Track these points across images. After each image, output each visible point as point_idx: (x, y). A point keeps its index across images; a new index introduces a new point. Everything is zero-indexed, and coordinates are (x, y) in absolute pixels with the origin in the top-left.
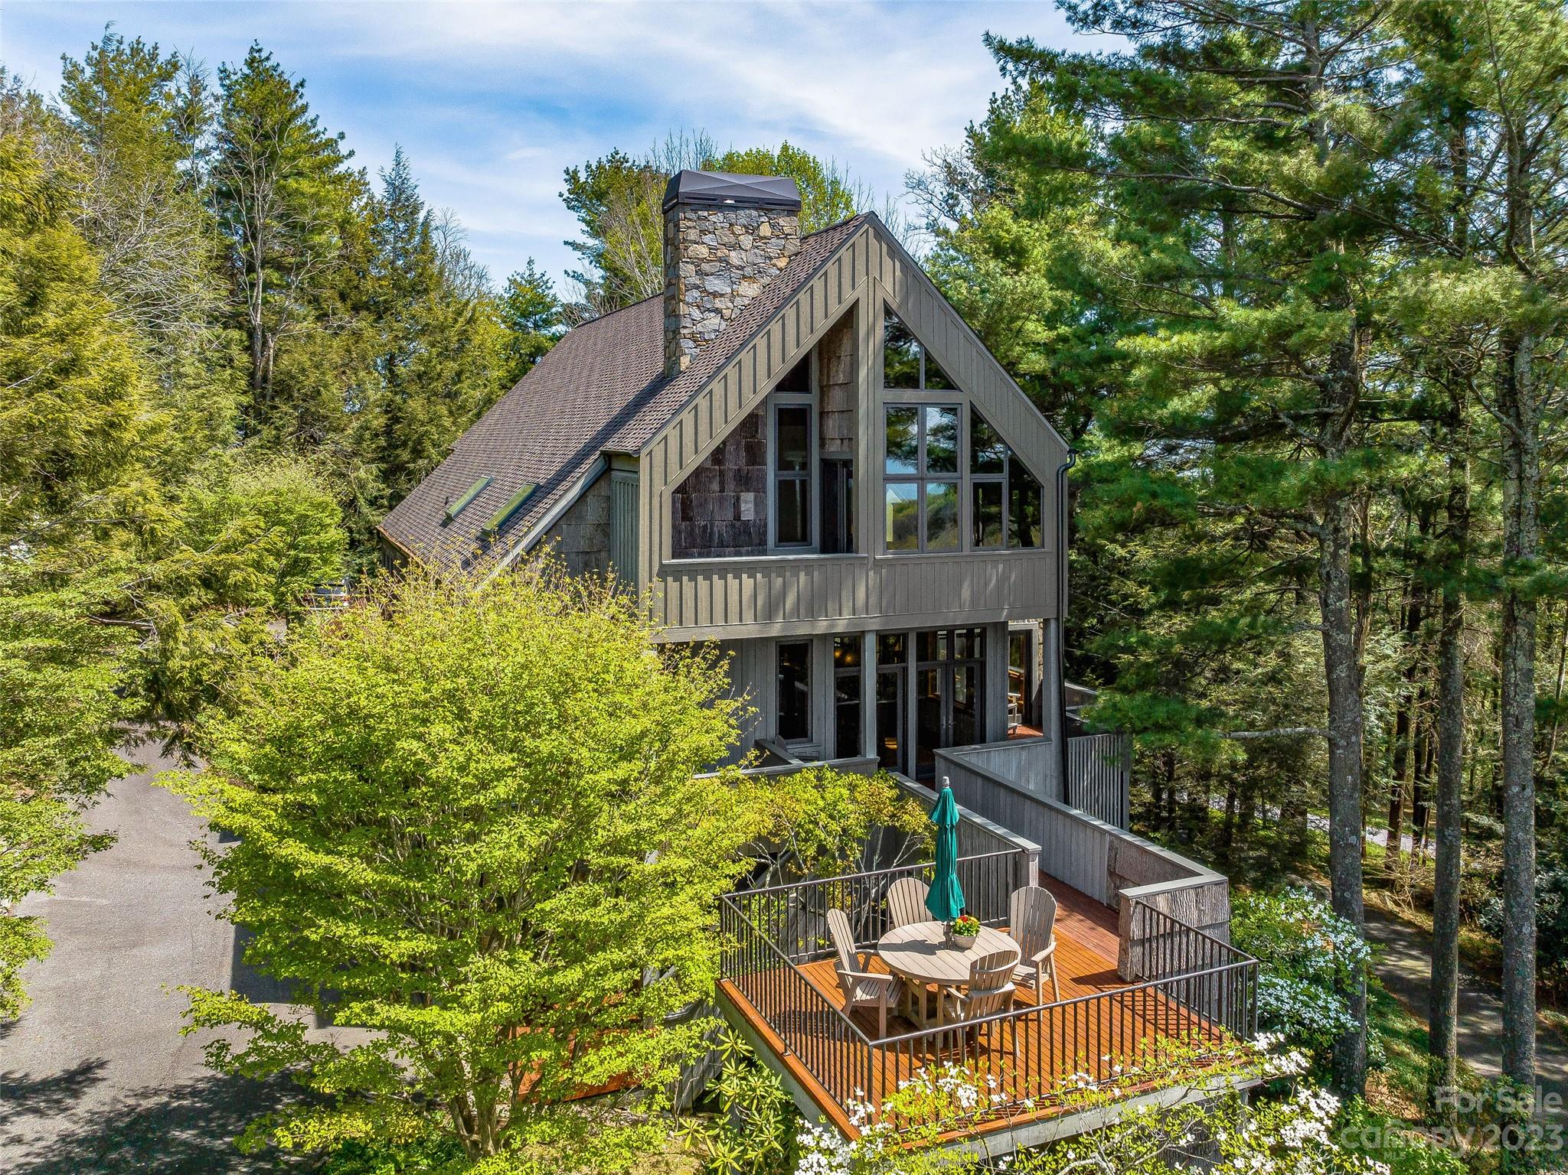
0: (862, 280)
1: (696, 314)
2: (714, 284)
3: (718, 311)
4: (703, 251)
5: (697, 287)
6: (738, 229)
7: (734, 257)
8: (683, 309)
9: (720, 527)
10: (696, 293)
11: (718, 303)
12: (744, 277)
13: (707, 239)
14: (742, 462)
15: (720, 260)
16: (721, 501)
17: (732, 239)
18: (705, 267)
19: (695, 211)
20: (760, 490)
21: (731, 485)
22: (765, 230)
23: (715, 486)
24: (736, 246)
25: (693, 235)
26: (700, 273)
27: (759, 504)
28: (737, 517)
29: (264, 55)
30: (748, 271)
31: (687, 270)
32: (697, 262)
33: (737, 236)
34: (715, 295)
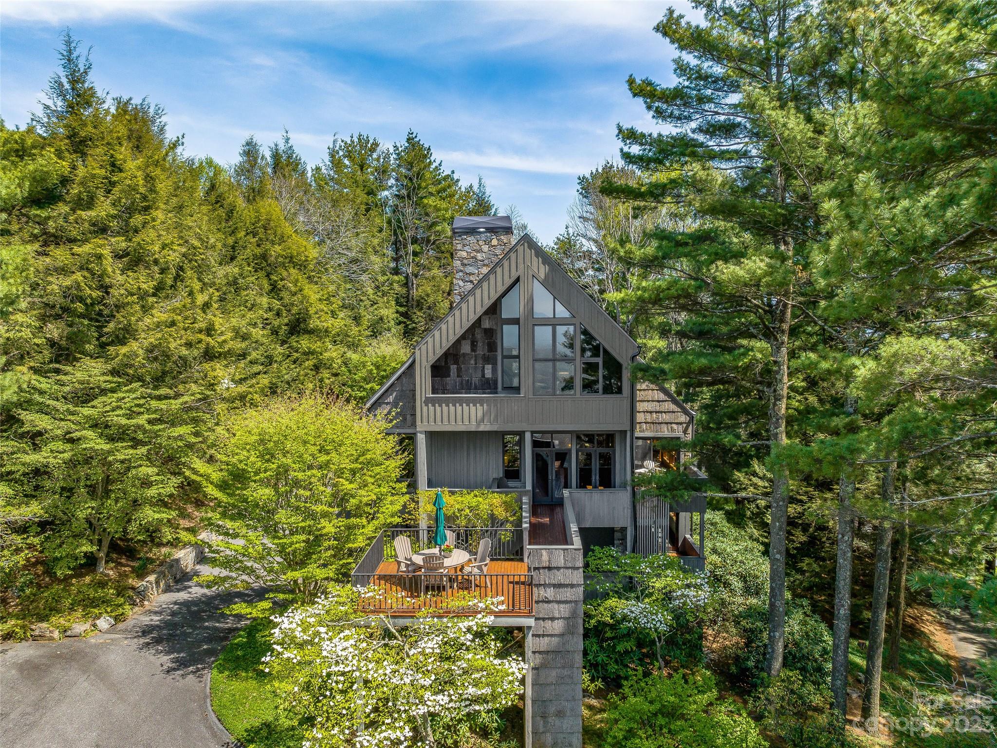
0: (521, 266)
1: (461, 283)
2: (470, 269)
4: (464, 254)
5: (461, 271)
6: (481, 243)
7: (479, 256)
8: (456, 281)
9: (475, 380)
10: (461, 274)
11: (472, 278)
12: (483, 265)
13: (466, 248)
14: (486, 351)
15: (472, 258)
16: (476, 368)
17: (478, 248)
18: (465, 261)
19: (460, 236)
20: (494, 364)
21: (480, 361)
22: (495, 242)
23: (472, 362)
24: (480, 251)
25: (459, 247)
26: (464, 265)
27: (494, 370)
28: (483, 376)
30: (486, 262)
31: (457, 263)
32: (461, 259)
33: (480, 246)
34: (470, 274)
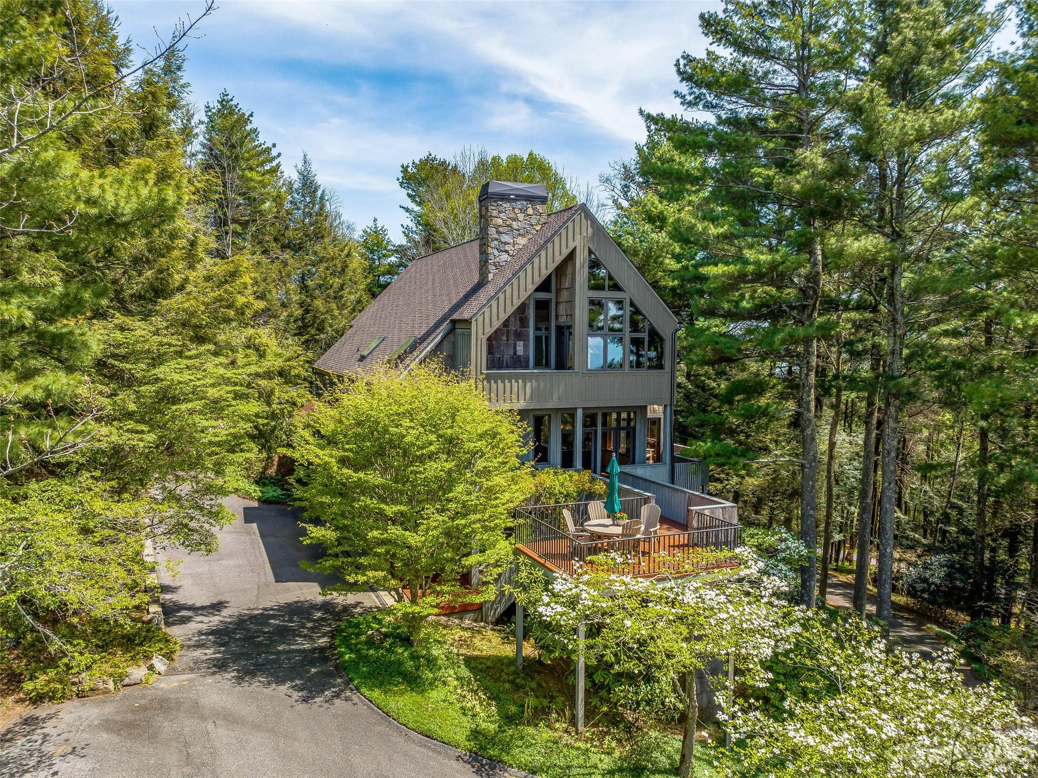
0: (578, 237)
1: (496, 252)
2: (505, 238)
3: (507, 252)
4: (500, 222)
5: (496, 239)
6: (517, 211)
7: (515, 225)
8: (490, 250)
9: (506, 358)
10: (496, 243)
11: (507, 248)
12: (520, 235)
13: (502, 215)
14: (518, 327)
15: (508, 226)
16: (507, 345)
17: (513, 216)
18: (501, 229)
19: (495, 202)
20: (526, 340)
21: (512, 337)
22: (530, 211)
23: (504, 338)
24: (516, 219)
25: (495, 213)
26: (499, 233)
27: (526, 347)
28: (515, 353)
29: (230, 97)
30: (522, 231)
31: (492, 231)
32: (497, 227)
33: (516, 214)
34: (506, 243)
